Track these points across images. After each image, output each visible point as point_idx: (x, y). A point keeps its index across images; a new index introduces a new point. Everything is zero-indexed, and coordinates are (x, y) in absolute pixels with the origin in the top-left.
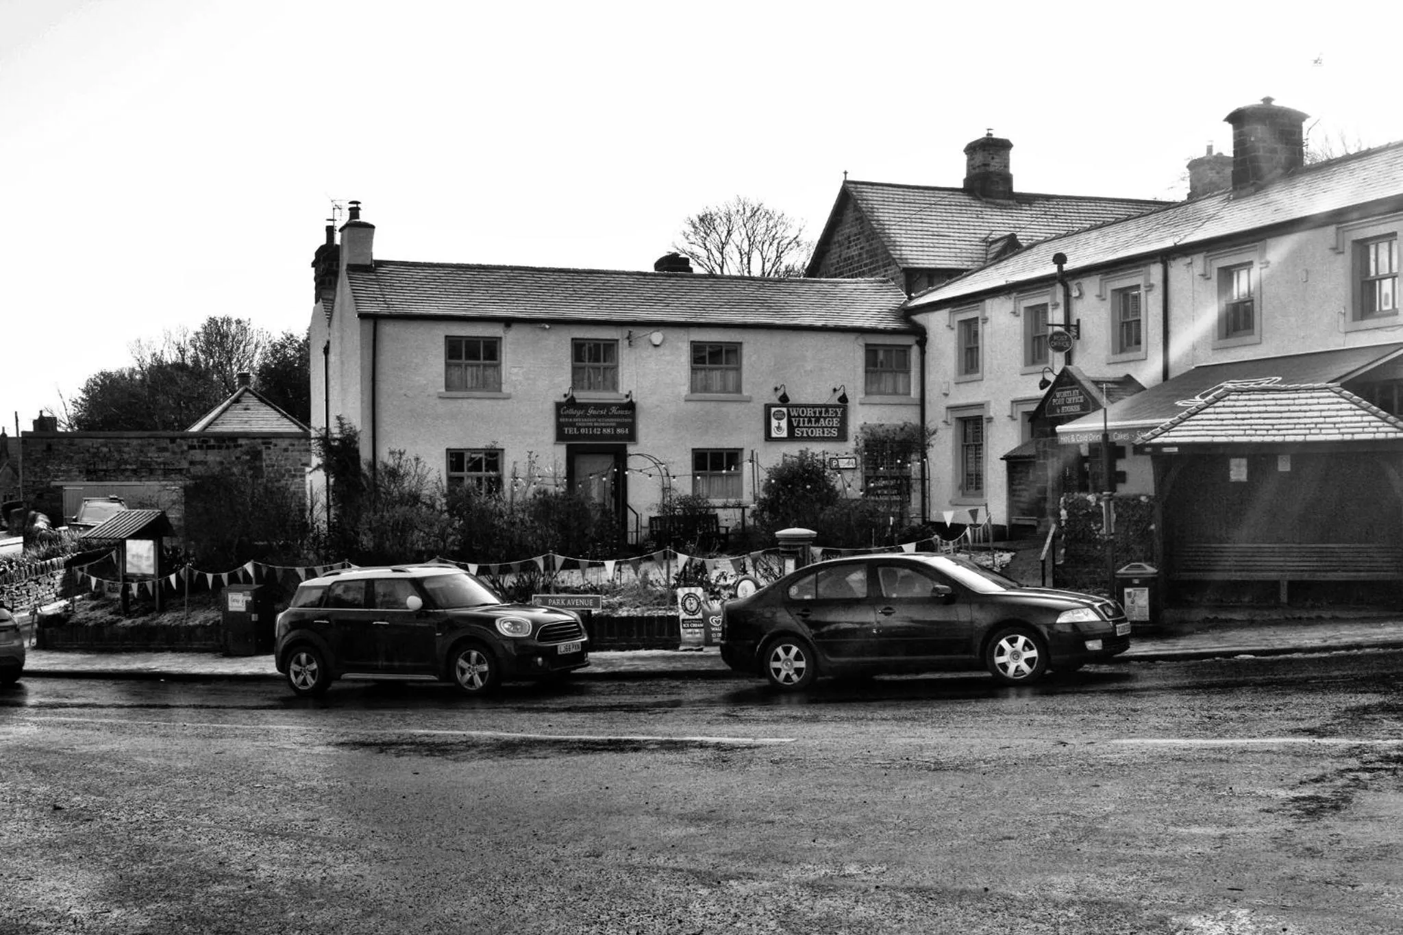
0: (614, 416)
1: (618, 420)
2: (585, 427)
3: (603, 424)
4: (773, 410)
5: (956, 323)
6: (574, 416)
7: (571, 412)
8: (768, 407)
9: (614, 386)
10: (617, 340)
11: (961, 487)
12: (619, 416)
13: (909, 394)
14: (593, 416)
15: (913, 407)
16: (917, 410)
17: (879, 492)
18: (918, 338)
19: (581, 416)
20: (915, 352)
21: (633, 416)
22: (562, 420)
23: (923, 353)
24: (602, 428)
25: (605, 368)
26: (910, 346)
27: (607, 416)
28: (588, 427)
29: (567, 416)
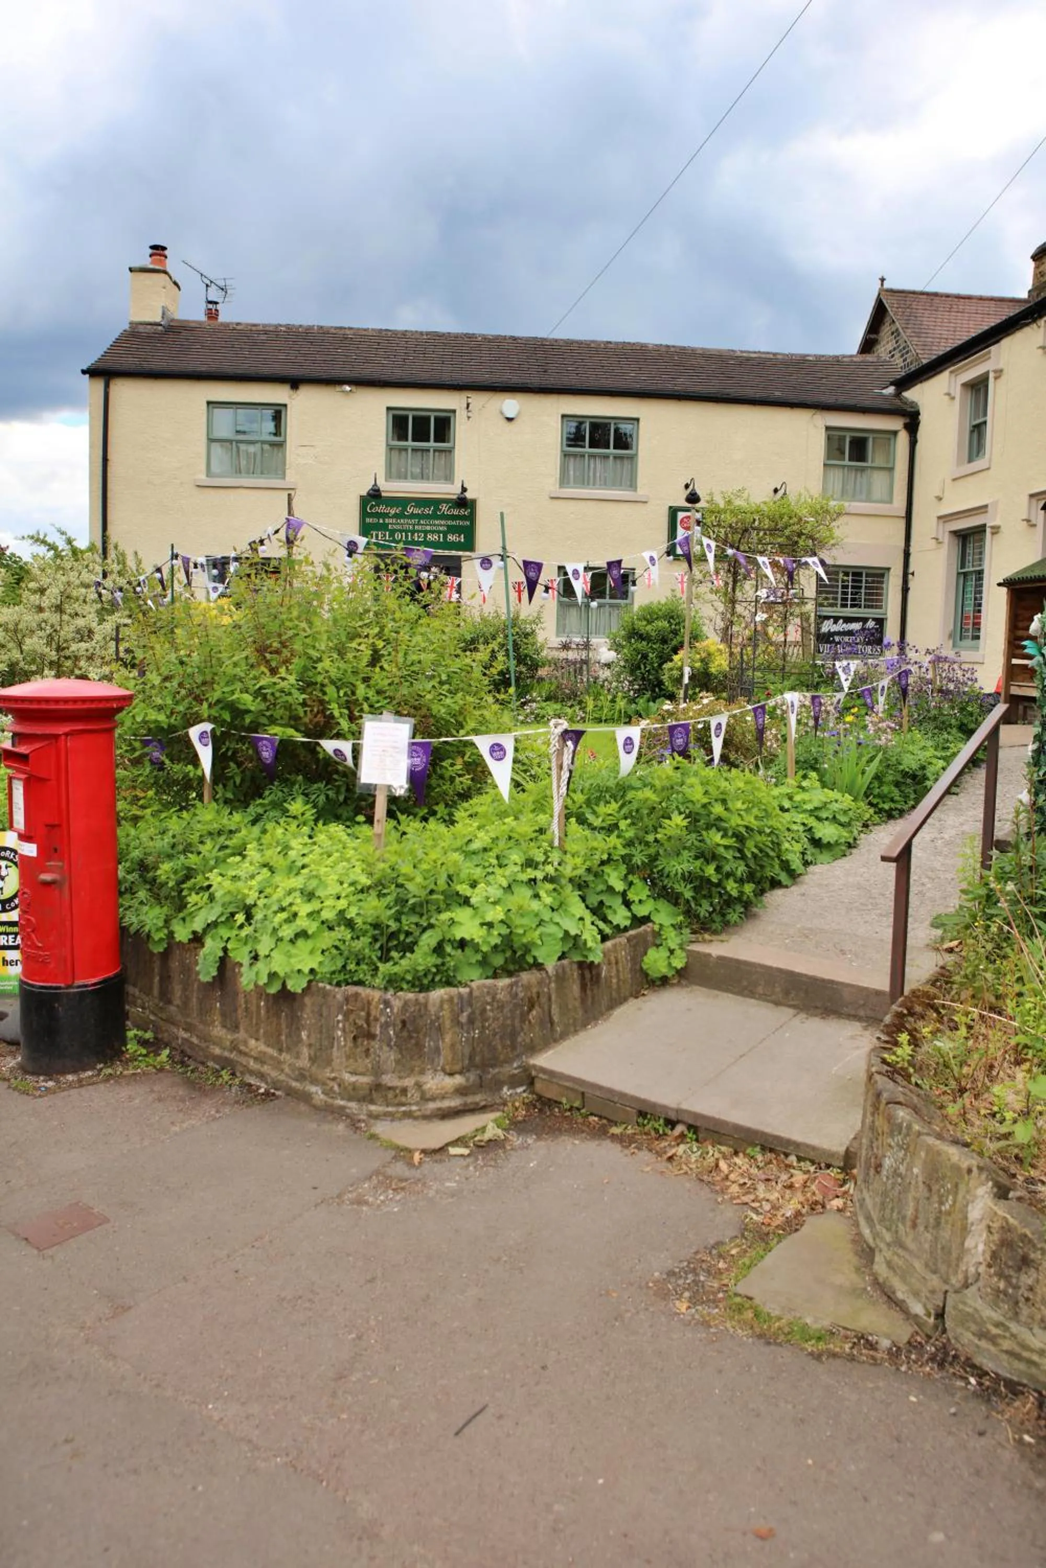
0: (444, 517)
1: (449, 523)
2: (401, 531)
3: (428, 528)
4: (681, 515)
5: (959, 388)
6: (386, 515)
7: (382, 509)
8: (673, 512)
9: (449, 477)
10: (454, 411)
11: (951, 636)
12: (453, 517)
13: (890, 501)
14: (412, 516)
15: (897, 520)
16: (902, 524)
17: (837, 639)
18: (908, 421)
19: (396, 516)
20: (903, 438)
21: (472, 518)
22: (368, 520)
23: (913, 443)
24: (426, 532)
25: (435, 451)
26: (895, 433)
27: (434, 516)
28: (406, 532)
29: (378, 515)
